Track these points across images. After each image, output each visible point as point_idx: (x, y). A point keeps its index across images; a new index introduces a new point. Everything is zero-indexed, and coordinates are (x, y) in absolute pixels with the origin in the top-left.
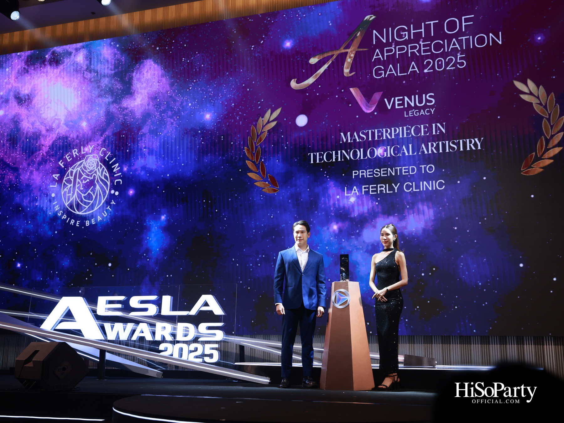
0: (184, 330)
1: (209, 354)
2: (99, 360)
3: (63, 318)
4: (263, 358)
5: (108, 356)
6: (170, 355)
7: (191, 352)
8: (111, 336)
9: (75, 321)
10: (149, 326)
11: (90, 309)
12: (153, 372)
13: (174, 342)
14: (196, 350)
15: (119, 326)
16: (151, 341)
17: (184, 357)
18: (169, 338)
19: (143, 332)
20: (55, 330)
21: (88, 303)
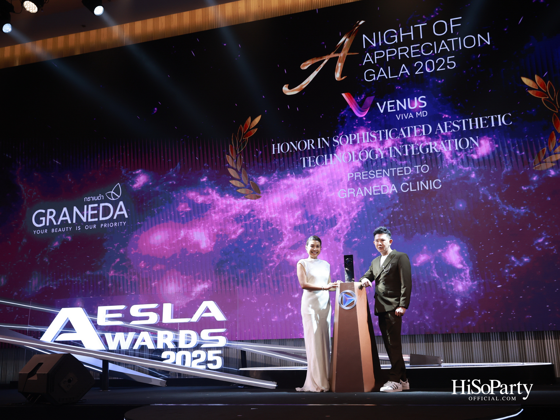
0: (186, 338)
1: (212, 360)
2: (102, 371)
3: (63, 329)
4: (264, 363)
5: (111, 367)
6: (173, 363)
7: (194, 359)
8: (113, 346)
9: (76, 332)
10: (151, 334)
11: (90, 320)
12: (157, 381)
13: (176, 350)
14: (199, 357)
15: (120, 336)
16: (153, 349)
17: (187, 364)
18: (171, 346)
19: (144, 341)
20: (55, 342)
21: (88, 314)
